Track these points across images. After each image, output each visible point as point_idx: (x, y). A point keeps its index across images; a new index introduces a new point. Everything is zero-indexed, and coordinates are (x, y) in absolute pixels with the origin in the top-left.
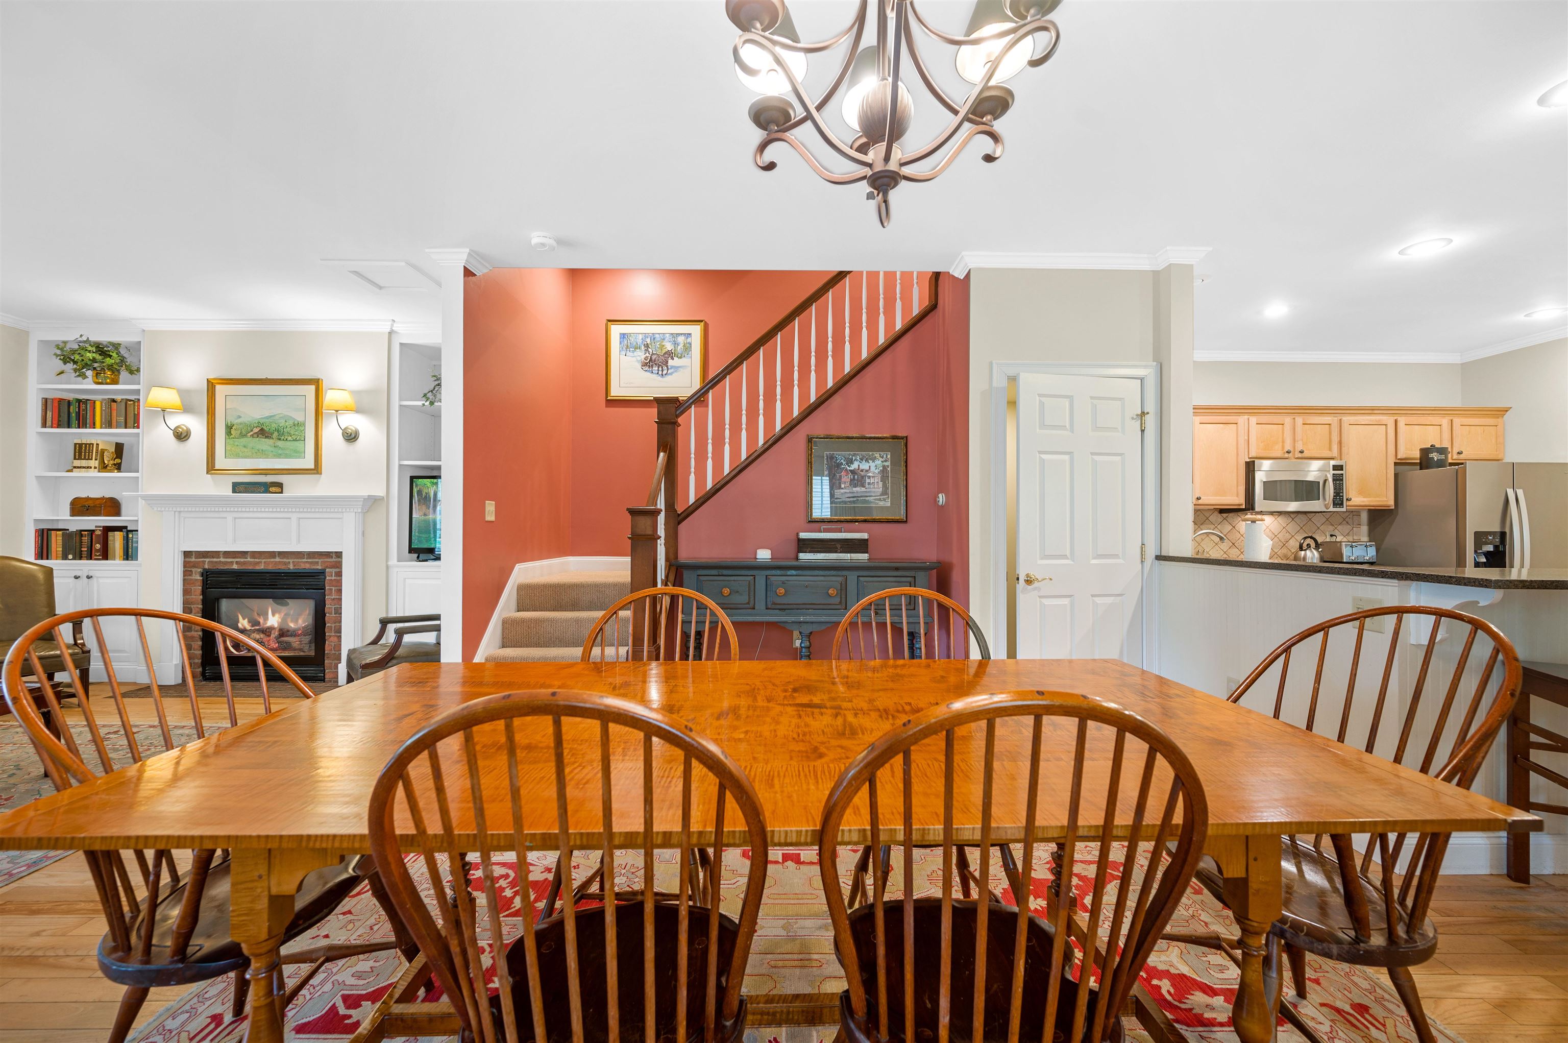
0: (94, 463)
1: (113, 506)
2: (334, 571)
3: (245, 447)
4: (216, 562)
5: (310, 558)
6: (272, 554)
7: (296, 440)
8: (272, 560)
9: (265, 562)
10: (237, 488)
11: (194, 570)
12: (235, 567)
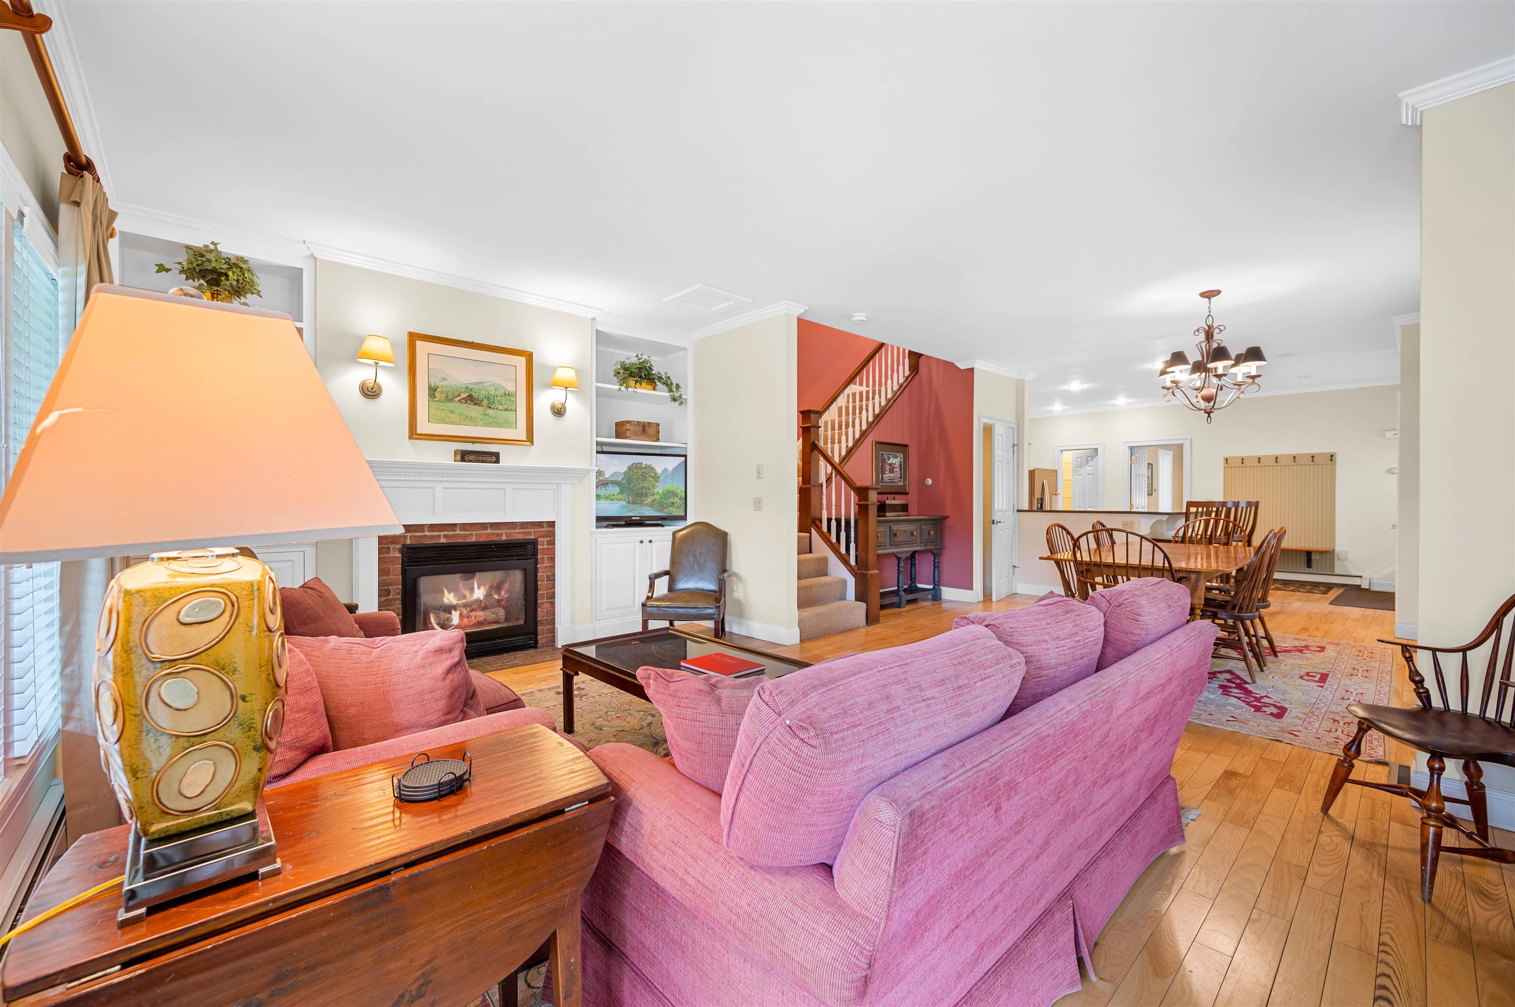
2: (545, 539)
3: (452, 413)
4: (420, 537)
5: (523, 529)
6: (484, 526)
7: (506, 410)
8: (484, 532)
9: (476, 535)
11: (391, 545)
12: (443, 540)
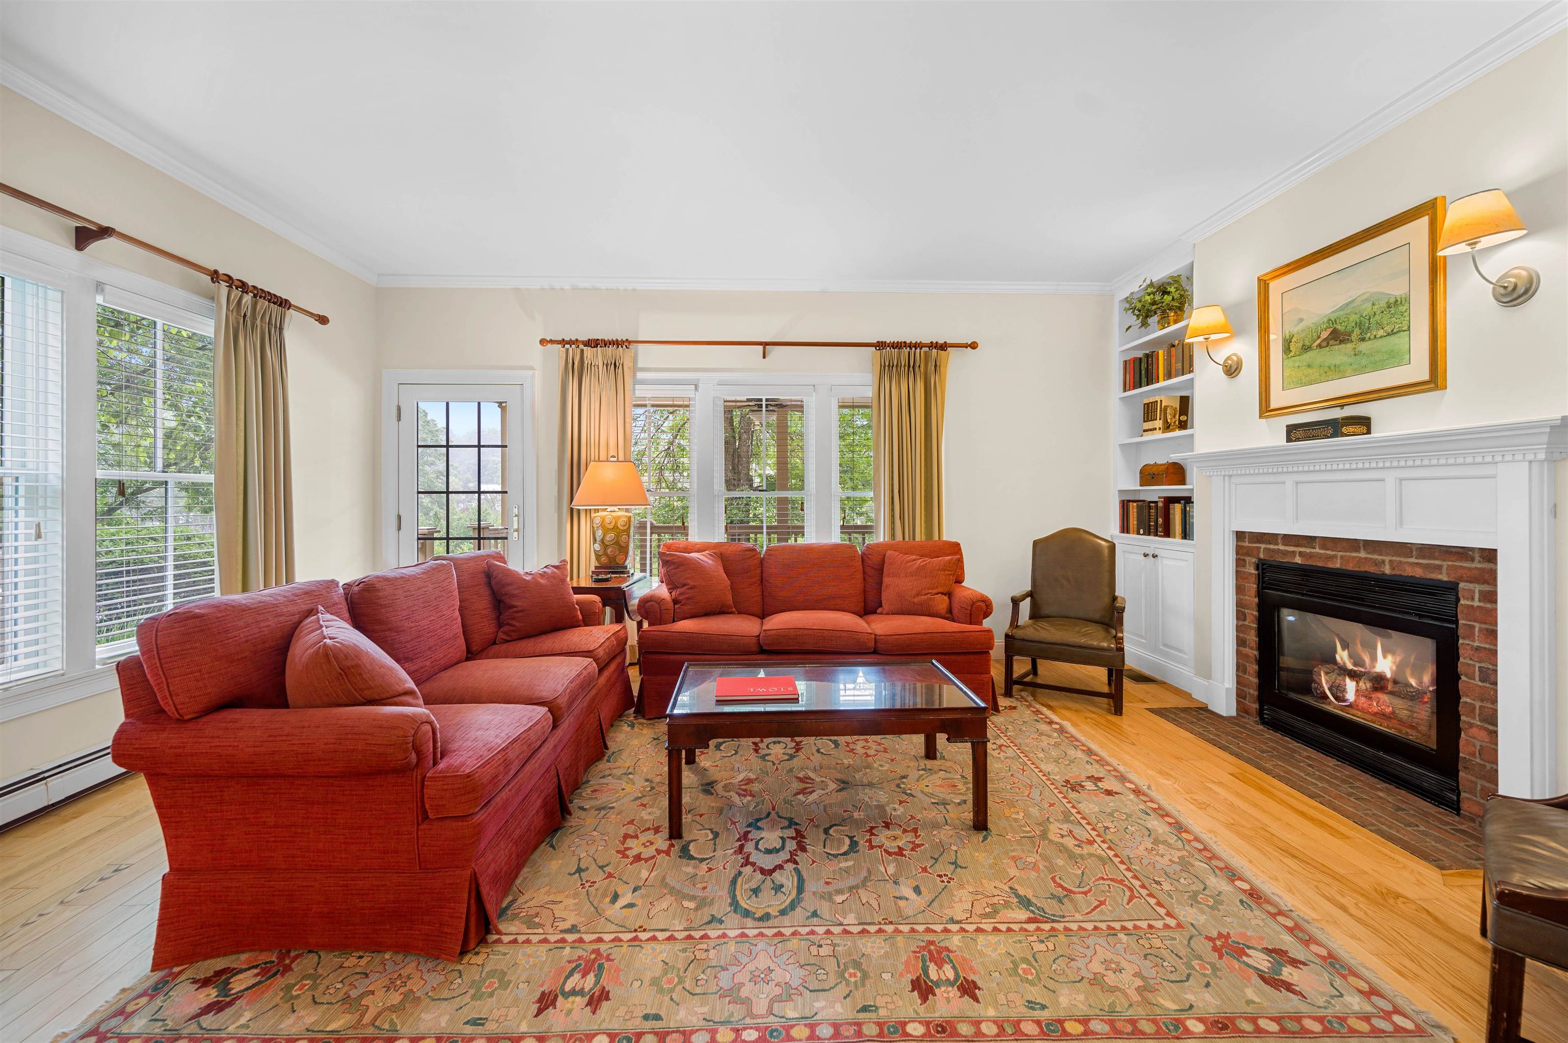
0: (1158, 423)
1: (1177, 473)
2: (1477, 588)
3: (1309, 366)
4: (1274, 550)
5: (1424, 557)
6: (1354, 544)
7: (1392, 333)
8: (1354, 554)
9: (1342, 557)
10: (1294, 432)
11: (1247, 559)
12: (1298, 560)
